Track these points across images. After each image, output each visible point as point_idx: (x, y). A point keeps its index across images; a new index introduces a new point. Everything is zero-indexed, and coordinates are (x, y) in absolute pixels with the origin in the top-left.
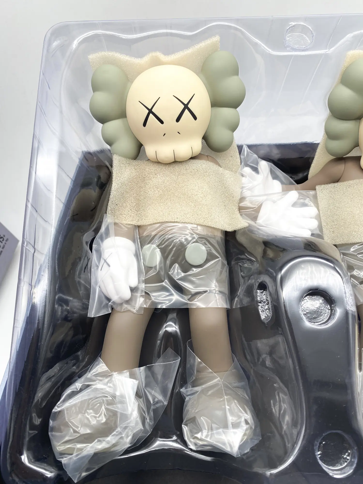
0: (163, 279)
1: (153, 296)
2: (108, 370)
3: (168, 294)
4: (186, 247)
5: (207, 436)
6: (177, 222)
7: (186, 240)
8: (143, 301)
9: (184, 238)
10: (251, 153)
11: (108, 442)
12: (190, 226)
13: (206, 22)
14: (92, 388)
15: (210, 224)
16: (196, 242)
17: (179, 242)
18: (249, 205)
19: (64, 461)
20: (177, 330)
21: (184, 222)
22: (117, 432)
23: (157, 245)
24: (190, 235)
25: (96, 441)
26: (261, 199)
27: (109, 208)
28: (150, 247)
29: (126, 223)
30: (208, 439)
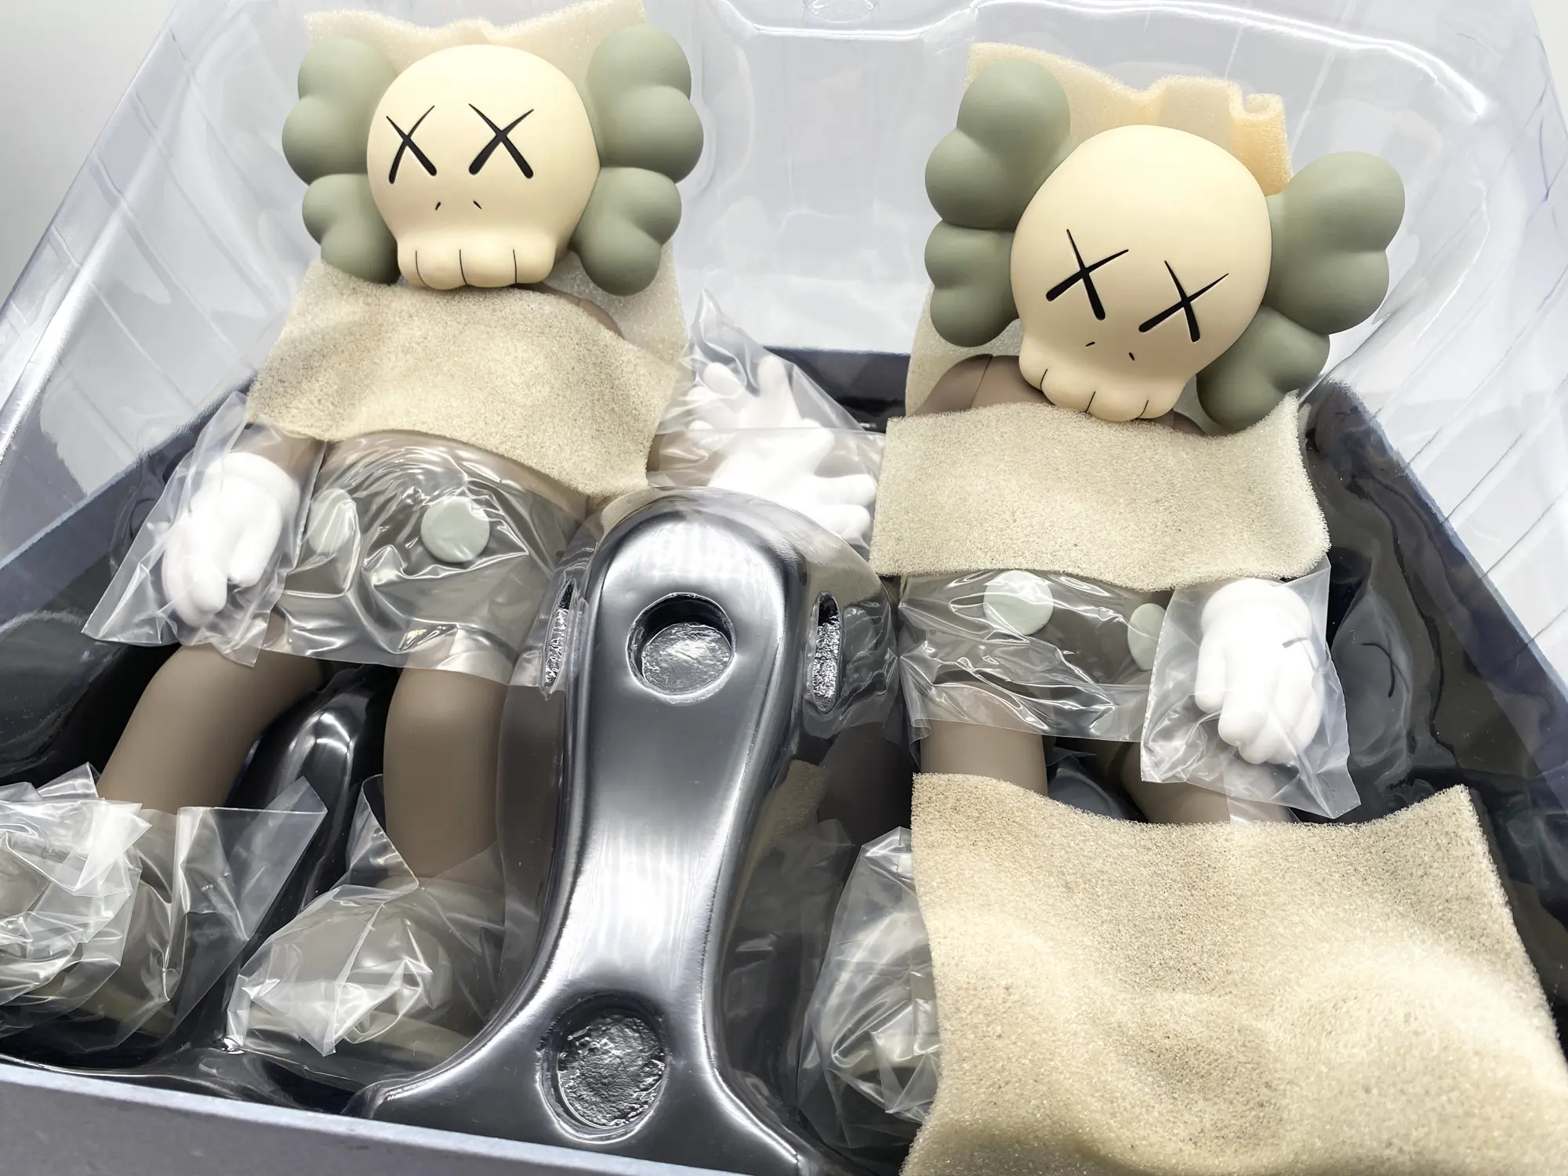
2: (93, 793)
8: (263, 631)
15: (516, 453)
21: (437, 433)
23: (350, 488)
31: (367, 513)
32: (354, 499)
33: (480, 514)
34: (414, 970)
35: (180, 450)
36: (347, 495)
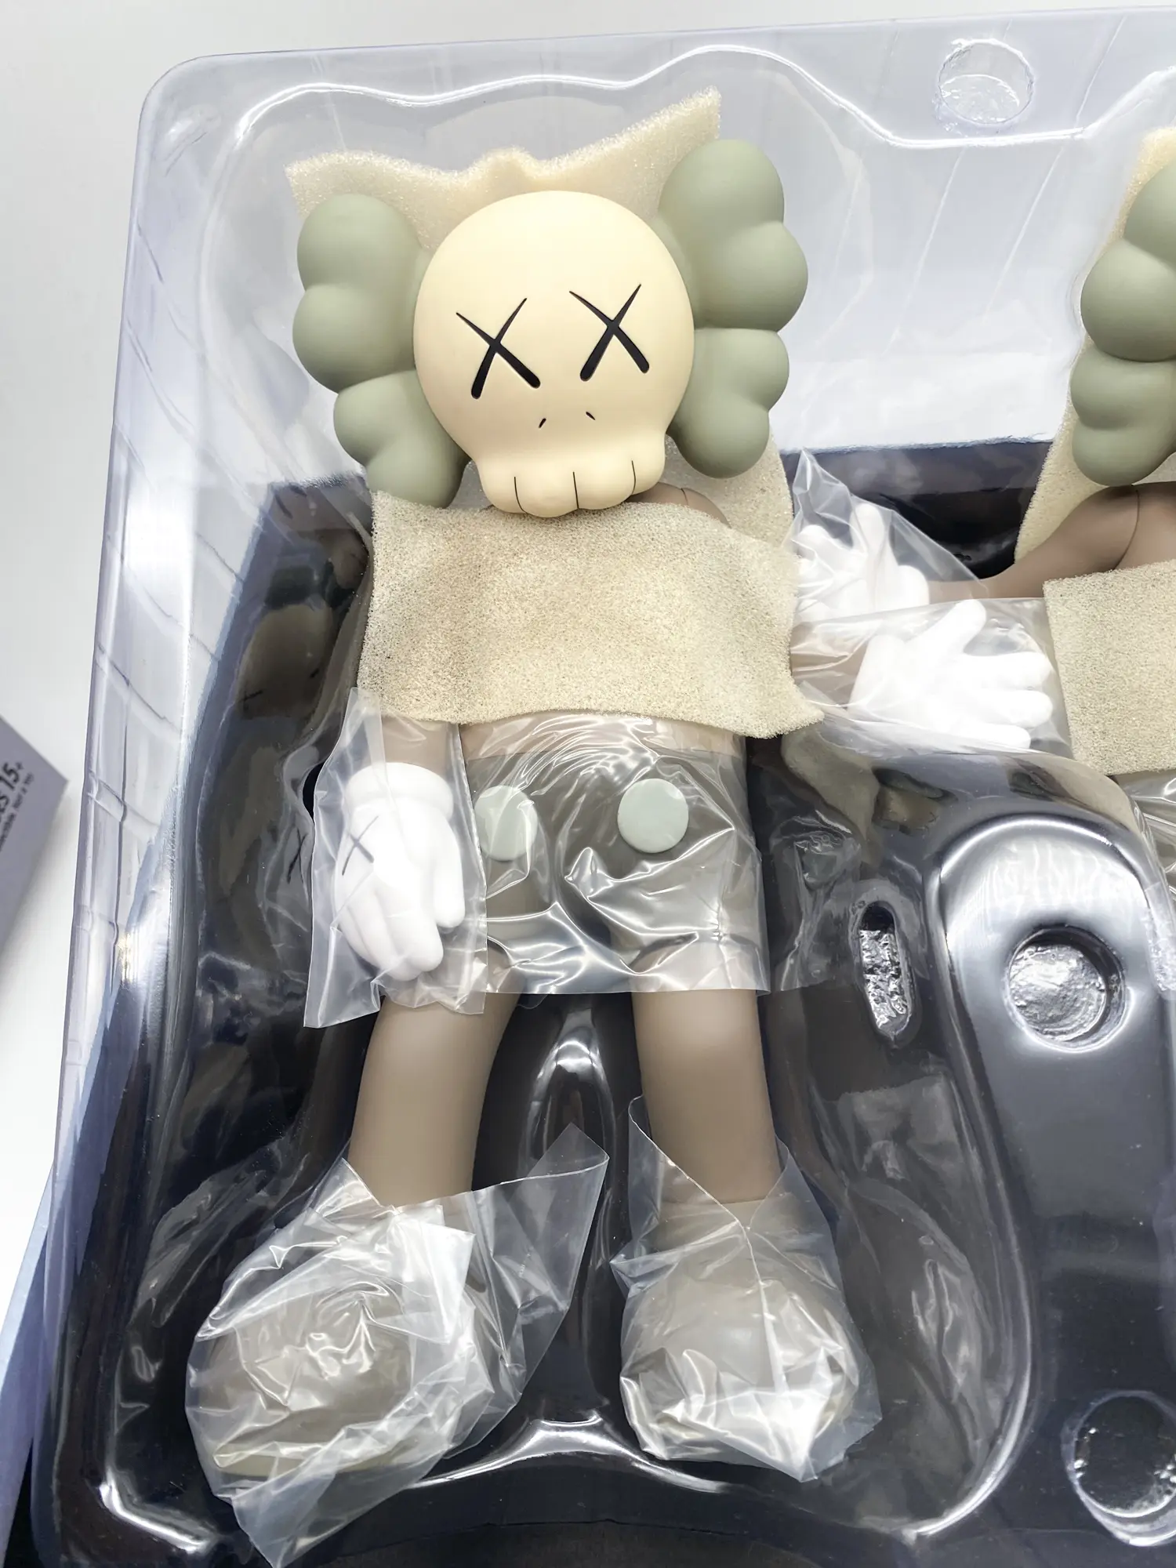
0: (546, 899)
1: (517, 956)
2: (372, 1200)
3: (563, 947)
4: (619, 794)
5: (704, 1414)
6: (587, 711)
7: (620, 768)
8: (484, 971)
9: (612, 763)
10: (826, 477)
11: (381, 1438)
12: (630, 724)
13: (673, 45)
14: (323, 1262)
15: (695, 715)
16: (654, 774)
17: (596, 777)
18: (824, 650)
19: (239, 1499)
20: (594, 1065)
21: (610, 709)
22: (408, 1404)
23: (525, 787)
24: (631, 752)
25: (342, 1433)
26: (861, 629)
27: (364, 670)
28: (503, 794)
29: (421, 717)
30: (709, 1424)
31: (550, 811)
32: (531, 798)
33: (677, 794)
34: (832, 1352)
35: (313, 766)
36: (524, 795)
